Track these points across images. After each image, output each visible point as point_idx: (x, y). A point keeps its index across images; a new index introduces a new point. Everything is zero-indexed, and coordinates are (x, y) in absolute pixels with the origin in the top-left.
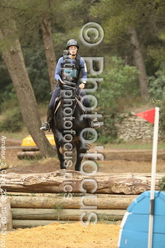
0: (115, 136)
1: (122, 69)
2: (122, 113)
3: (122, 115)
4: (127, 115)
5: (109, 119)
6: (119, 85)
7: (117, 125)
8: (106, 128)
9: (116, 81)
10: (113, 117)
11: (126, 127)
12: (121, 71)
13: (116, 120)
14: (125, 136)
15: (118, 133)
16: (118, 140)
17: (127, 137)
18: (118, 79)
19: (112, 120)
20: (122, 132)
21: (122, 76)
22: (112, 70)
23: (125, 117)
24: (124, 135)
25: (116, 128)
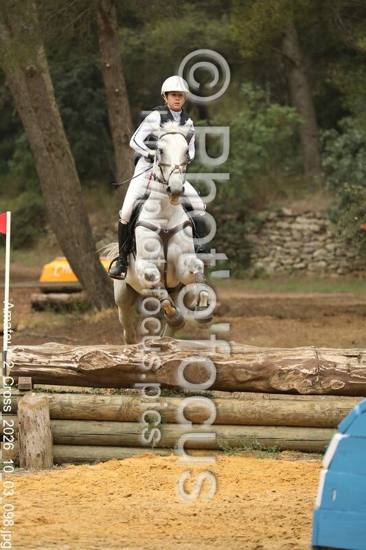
0: (246, 262)
1: (265, 113)
2: (262, 210)
3: (261, 216)
4: (273, 215)
5: (233, 223)
6: (257, 149)
7: (251, 237)
8: (226, 244)
9: (250, 140)
10: (241, 219)
11: (271, 241)
12: (260, 116)
13: (249, 225)
14: (268, 263)
15: (254, 256)
16: (252, 271)
17: (273, 265)
18: (255, 135)
19: (239, 226)
20: (262, 253)
21: (263, 128)
22: (241, 114)
23: (269, 221)
24: (267, 259)
25: (247, 245)
